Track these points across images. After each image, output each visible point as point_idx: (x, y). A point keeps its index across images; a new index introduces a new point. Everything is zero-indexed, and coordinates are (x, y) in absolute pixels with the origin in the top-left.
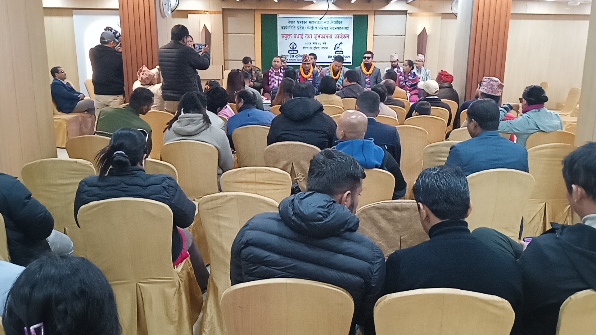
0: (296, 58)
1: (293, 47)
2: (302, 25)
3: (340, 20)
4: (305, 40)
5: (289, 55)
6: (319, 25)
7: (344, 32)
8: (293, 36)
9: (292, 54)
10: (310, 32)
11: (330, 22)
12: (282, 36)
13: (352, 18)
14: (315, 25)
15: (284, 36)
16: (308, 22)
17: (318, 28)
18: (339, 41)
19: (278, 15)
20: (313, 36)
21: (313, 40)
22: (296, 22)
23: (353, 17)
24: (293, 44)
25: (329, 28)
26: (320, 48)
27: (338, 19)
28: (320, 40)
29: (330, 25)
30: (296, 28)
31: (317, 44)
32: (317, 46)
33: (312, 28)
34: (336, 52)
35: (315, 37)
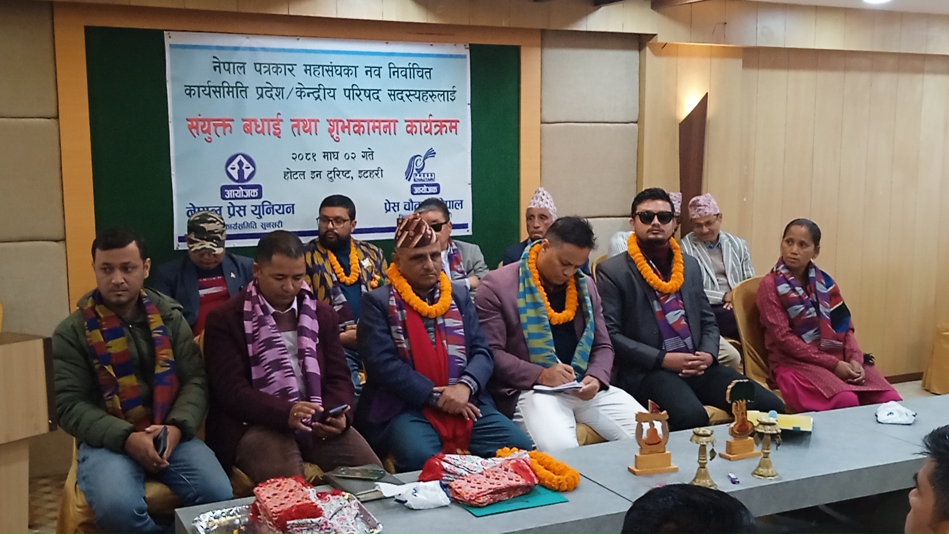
0: (254, 218)
1: (241, 173)
2: (276, 80)
3: (423, 63)
4: (290, 143)
5: (225, 204)
6: (346, 82)
7: (439, 109)
8: (237, 126)
9: (235, 202)
10: (308, 108)
11: (385, 72)
12: (190, 128)
13: (464, 57)
14: (327, 81)
15: (196, 125)
16: (299, 70)
17: (339, 93)
18: (420, 144)
19: (166, 34)
20: (323, 127)
21: (322, 141)
22: (249, 67)
23: (467, 53)
24: (240, 157)
25: (384, 95)
26: (354, 173)
27: (413, 60)
28: (351, 143)
29: (385, 83)
30: (252, 92)
31: (341, 156)
32: (341, 164)
33: (317, 92)
34: (413, 186)
35: (331, 131)
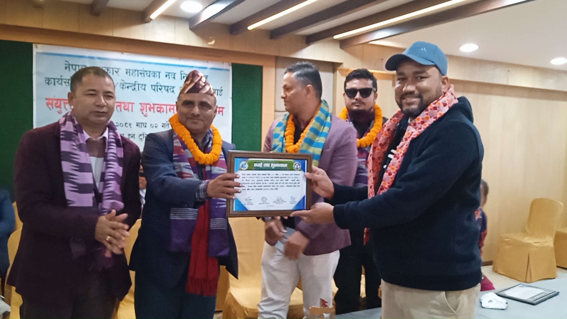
10: (127, 95)
11: (178, 76)
12: (48, 104)
13: (228, 70)
14: (140, 80)
15: (52, 103)
16: (122, 72)
17: (148, 88)
19: (34, 45)
20: (137, 107)
21: (136, 116)
23: (230, 68)
25: (177, 90)
28: (155, 118)
31: (148, 125)
32: (148, 130)
33: (134, 86)
35: (142, 110)
